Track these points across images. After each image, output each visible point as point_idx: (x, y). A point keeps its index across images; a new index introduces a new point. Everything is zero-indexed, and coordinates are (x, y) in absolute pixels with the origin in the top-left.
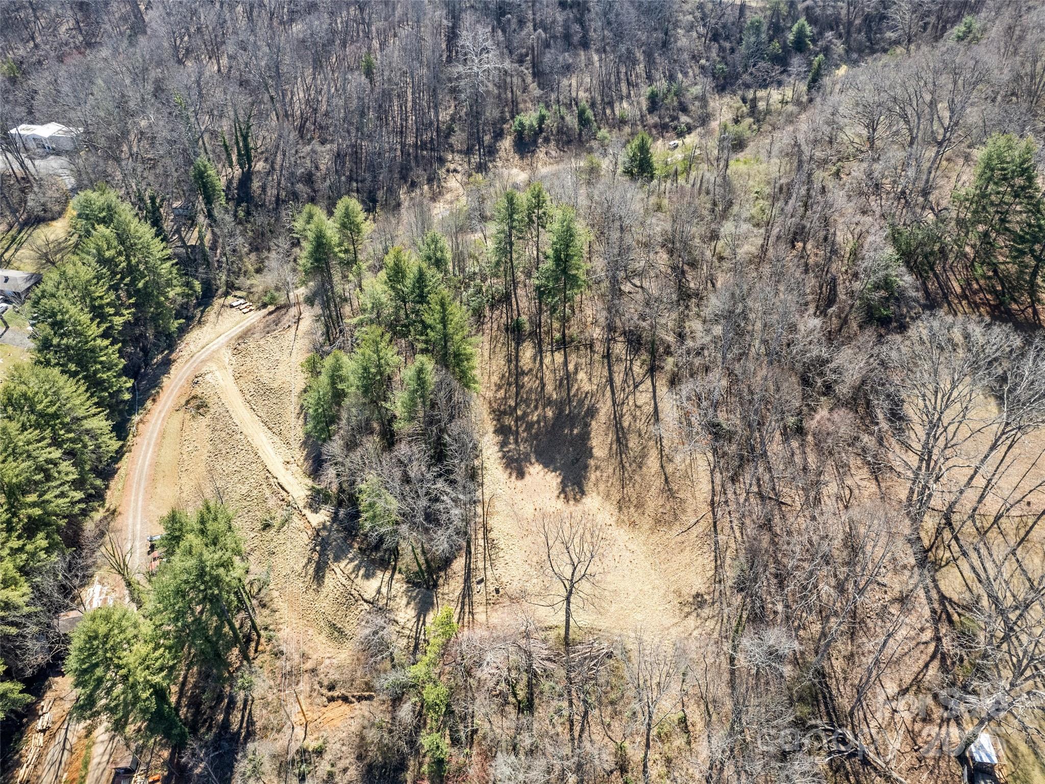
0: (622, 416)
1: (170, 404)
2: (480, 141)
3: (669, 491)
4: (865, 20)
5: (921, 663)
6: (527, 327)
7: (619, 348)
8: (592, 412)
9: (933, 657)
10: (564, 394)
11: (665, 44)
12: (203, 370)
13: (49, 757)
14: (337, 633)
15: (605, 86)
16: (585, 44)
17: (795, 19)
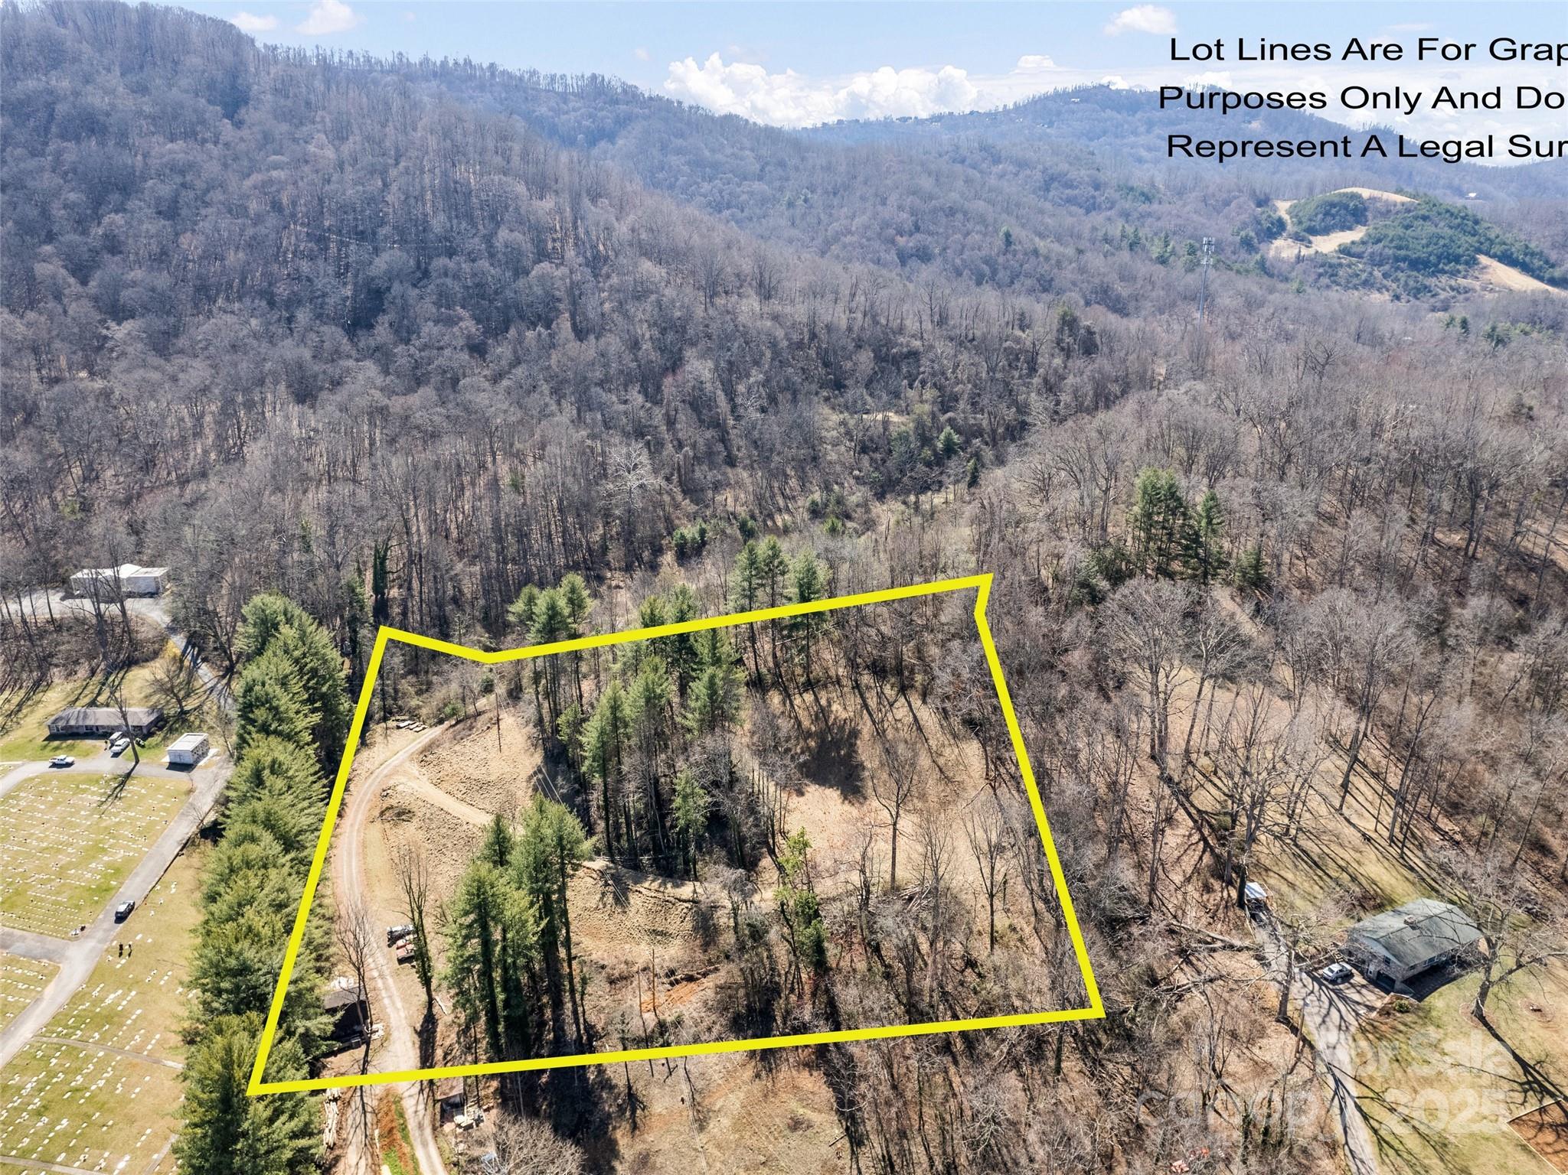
0: (884, 731)
1: (360, 817)
2: (640, 559)
3: (945, 778)
4: (1007, 429)
5: (1196, 858)
6: (769, 678)
7: (866, 679)
8: (855, 734)
9: (1204, 852)
10: (823, 725)
11: (815, 459)
12: (391, 783)
13: (350, 1122)
14: (659, 935)
15: (759, 499)
16: (731, 462)
17: (940, 430)
